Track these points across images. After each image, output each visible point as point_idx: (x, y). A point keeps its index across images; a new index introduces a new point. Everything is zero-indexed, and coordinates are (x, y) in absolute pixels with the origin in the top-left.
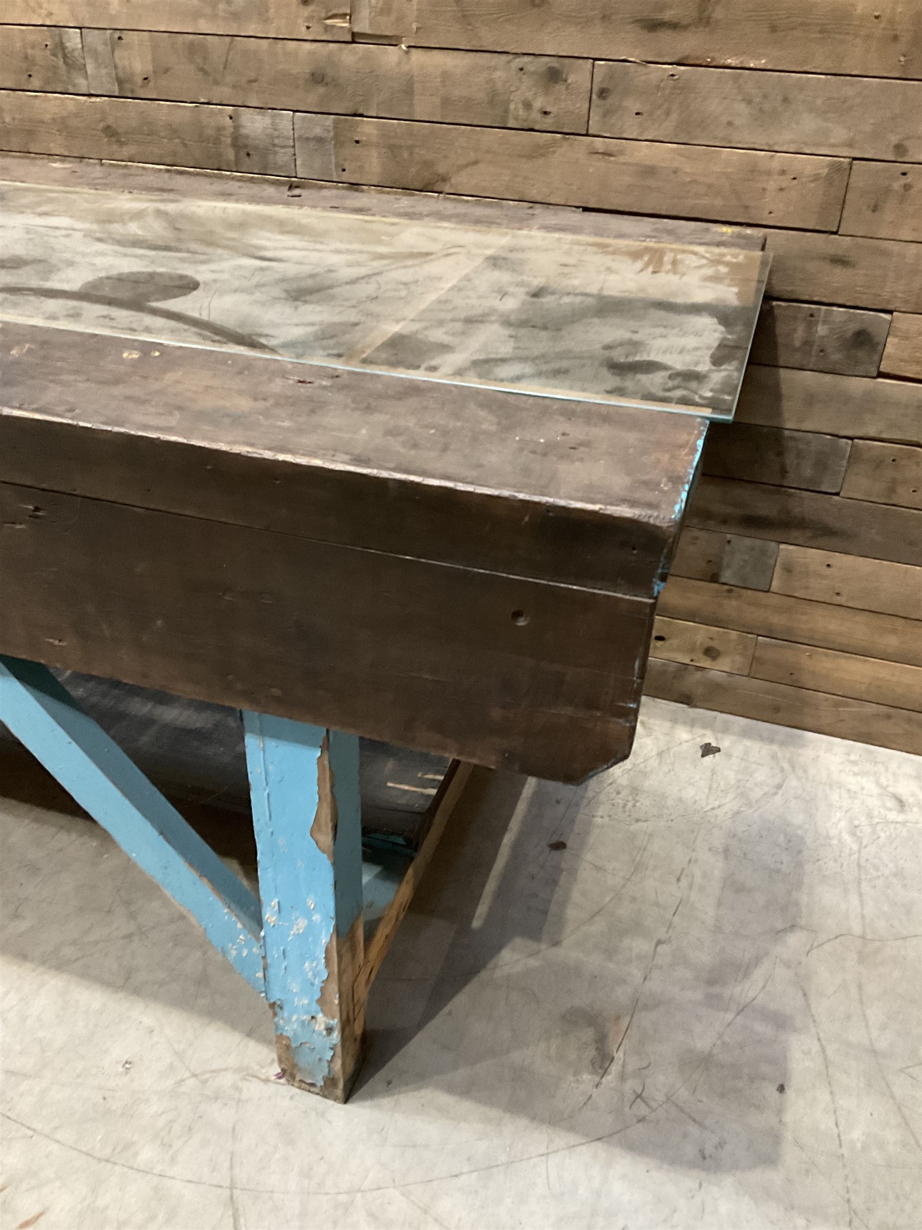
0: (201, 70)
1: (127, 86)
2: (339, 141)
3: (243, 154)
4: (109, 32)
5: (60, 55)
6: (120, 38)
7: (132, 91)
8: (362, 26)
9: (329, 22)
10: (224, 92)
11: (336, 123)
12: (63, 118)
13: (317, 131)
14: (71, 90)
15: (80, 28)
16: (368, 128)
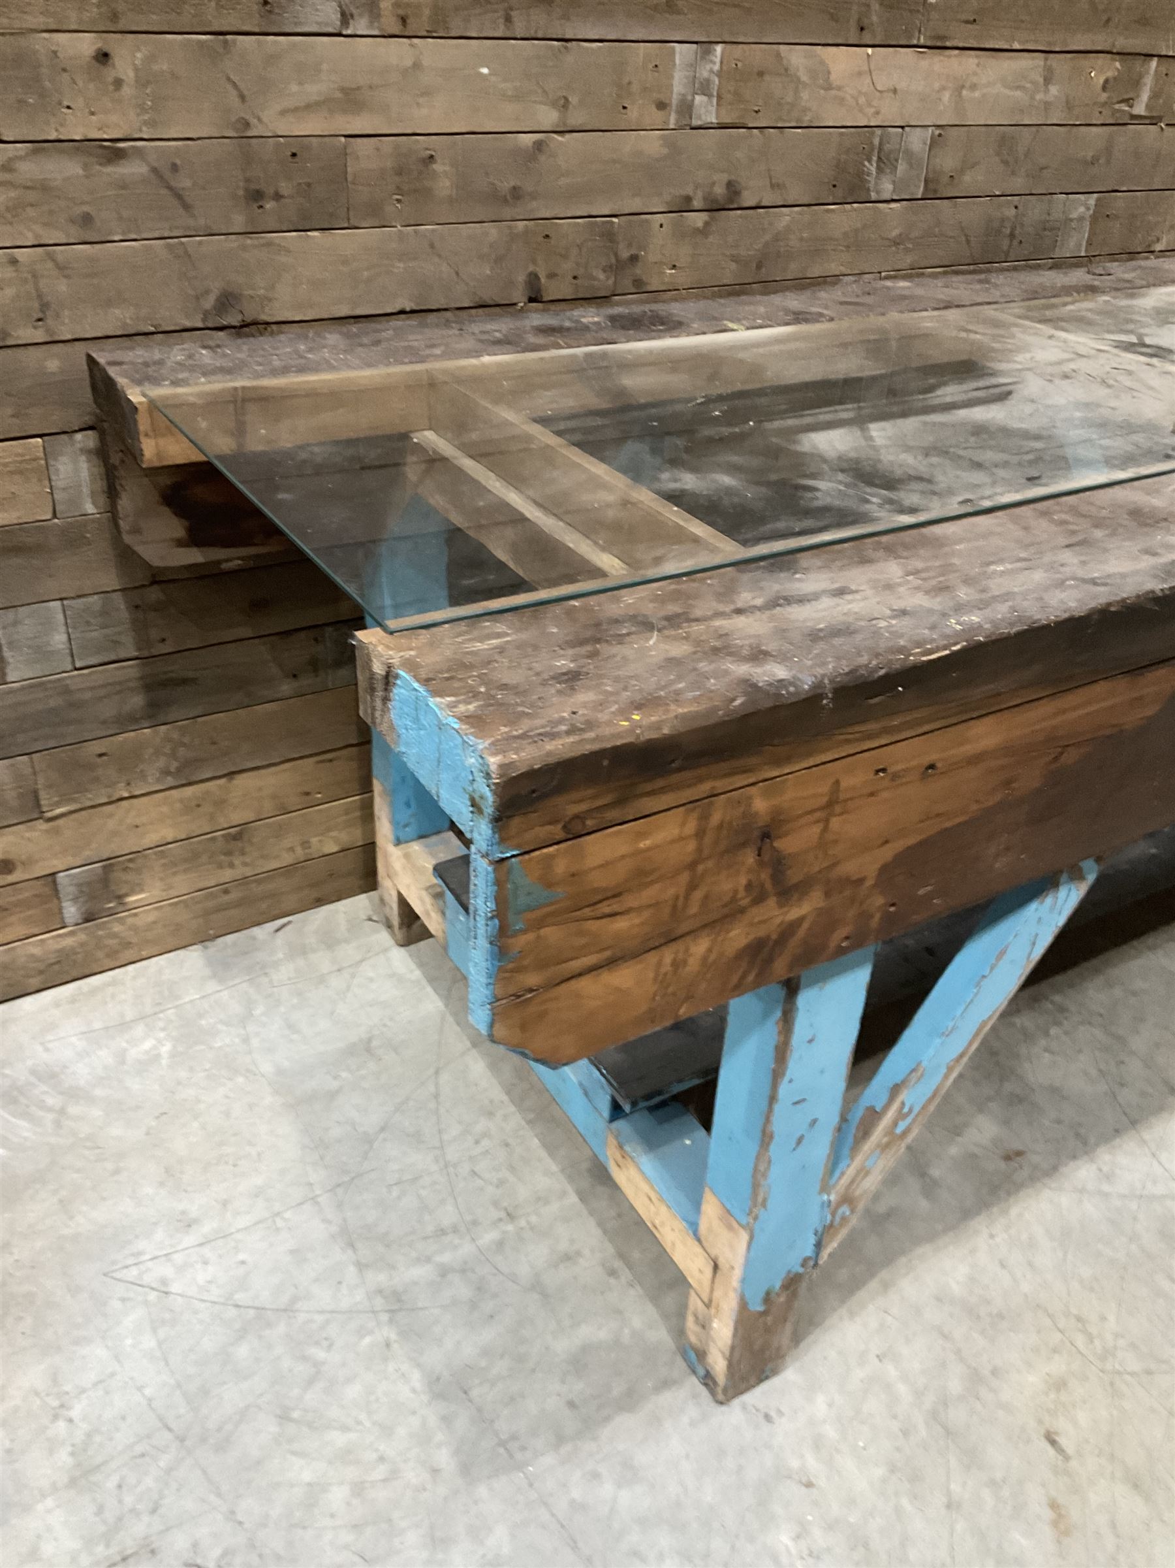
0: (1006, 163)
1: (931, 186)
2: (1094, 219)
3: (1015, 242)
4: (930, 129)
5: (875, 158)
6: (940, 135)
7: (935, 191)
8: (1140, 109)
9: (1117, 106)
10: (1018, 183)
11: (1098, 200)
12: (856, 231)
13: (1082, 209)
14: (874, 196)
15: (902, 127)
16: (1119, 202)
